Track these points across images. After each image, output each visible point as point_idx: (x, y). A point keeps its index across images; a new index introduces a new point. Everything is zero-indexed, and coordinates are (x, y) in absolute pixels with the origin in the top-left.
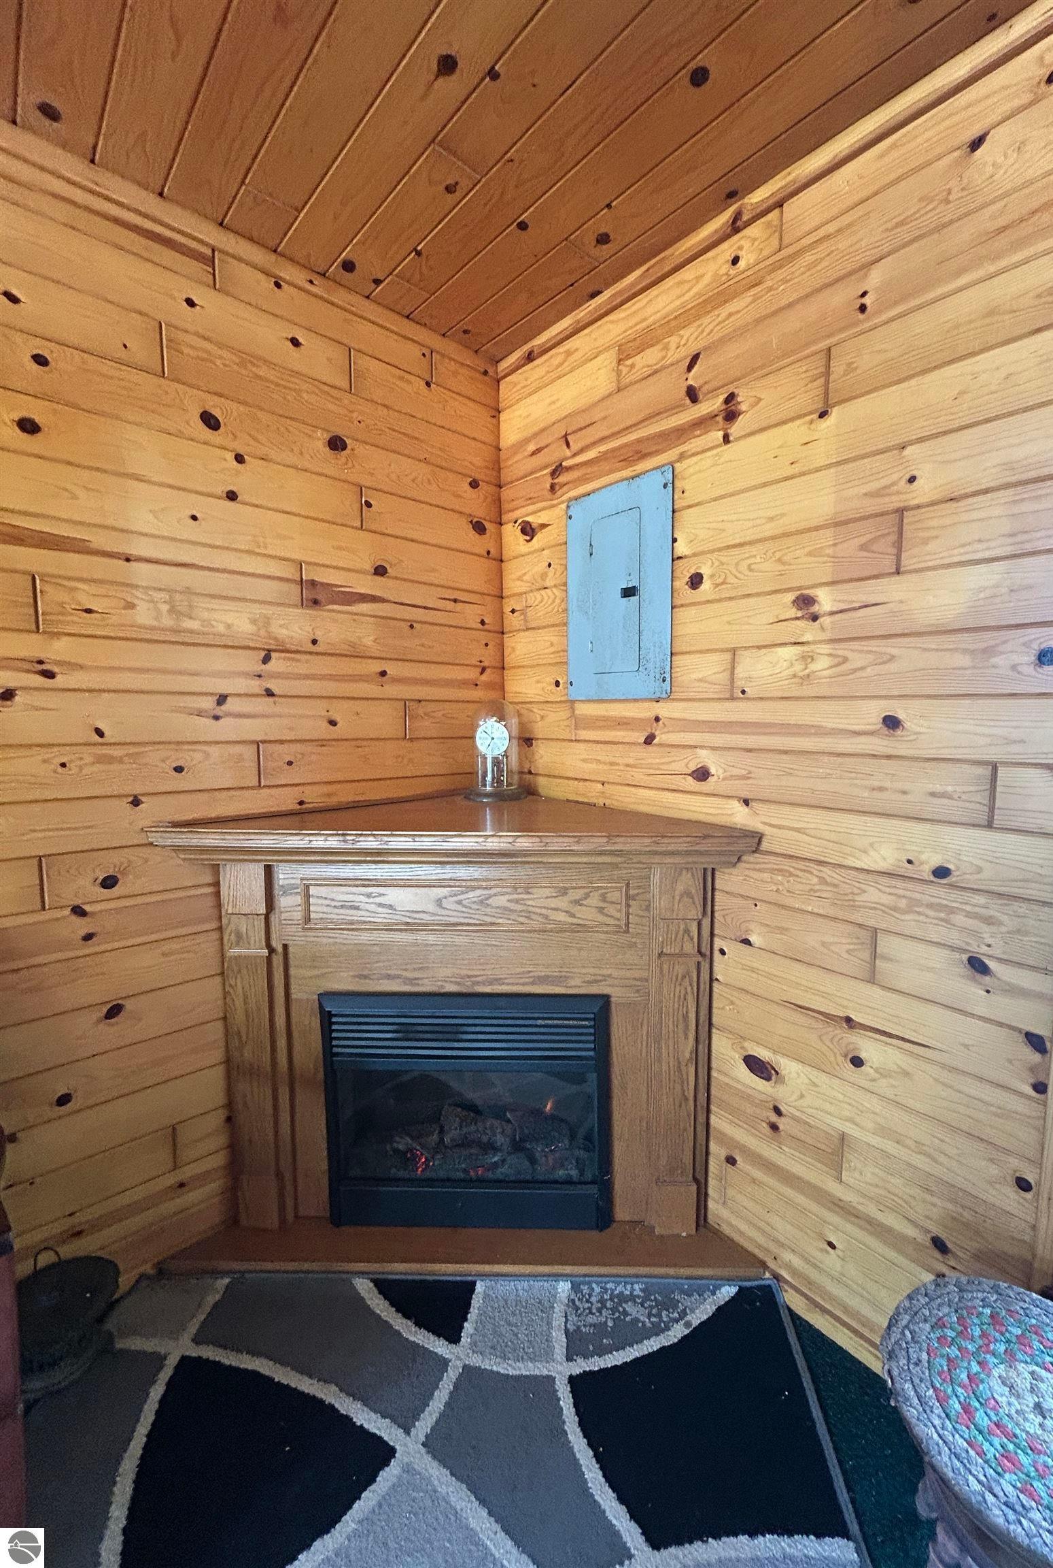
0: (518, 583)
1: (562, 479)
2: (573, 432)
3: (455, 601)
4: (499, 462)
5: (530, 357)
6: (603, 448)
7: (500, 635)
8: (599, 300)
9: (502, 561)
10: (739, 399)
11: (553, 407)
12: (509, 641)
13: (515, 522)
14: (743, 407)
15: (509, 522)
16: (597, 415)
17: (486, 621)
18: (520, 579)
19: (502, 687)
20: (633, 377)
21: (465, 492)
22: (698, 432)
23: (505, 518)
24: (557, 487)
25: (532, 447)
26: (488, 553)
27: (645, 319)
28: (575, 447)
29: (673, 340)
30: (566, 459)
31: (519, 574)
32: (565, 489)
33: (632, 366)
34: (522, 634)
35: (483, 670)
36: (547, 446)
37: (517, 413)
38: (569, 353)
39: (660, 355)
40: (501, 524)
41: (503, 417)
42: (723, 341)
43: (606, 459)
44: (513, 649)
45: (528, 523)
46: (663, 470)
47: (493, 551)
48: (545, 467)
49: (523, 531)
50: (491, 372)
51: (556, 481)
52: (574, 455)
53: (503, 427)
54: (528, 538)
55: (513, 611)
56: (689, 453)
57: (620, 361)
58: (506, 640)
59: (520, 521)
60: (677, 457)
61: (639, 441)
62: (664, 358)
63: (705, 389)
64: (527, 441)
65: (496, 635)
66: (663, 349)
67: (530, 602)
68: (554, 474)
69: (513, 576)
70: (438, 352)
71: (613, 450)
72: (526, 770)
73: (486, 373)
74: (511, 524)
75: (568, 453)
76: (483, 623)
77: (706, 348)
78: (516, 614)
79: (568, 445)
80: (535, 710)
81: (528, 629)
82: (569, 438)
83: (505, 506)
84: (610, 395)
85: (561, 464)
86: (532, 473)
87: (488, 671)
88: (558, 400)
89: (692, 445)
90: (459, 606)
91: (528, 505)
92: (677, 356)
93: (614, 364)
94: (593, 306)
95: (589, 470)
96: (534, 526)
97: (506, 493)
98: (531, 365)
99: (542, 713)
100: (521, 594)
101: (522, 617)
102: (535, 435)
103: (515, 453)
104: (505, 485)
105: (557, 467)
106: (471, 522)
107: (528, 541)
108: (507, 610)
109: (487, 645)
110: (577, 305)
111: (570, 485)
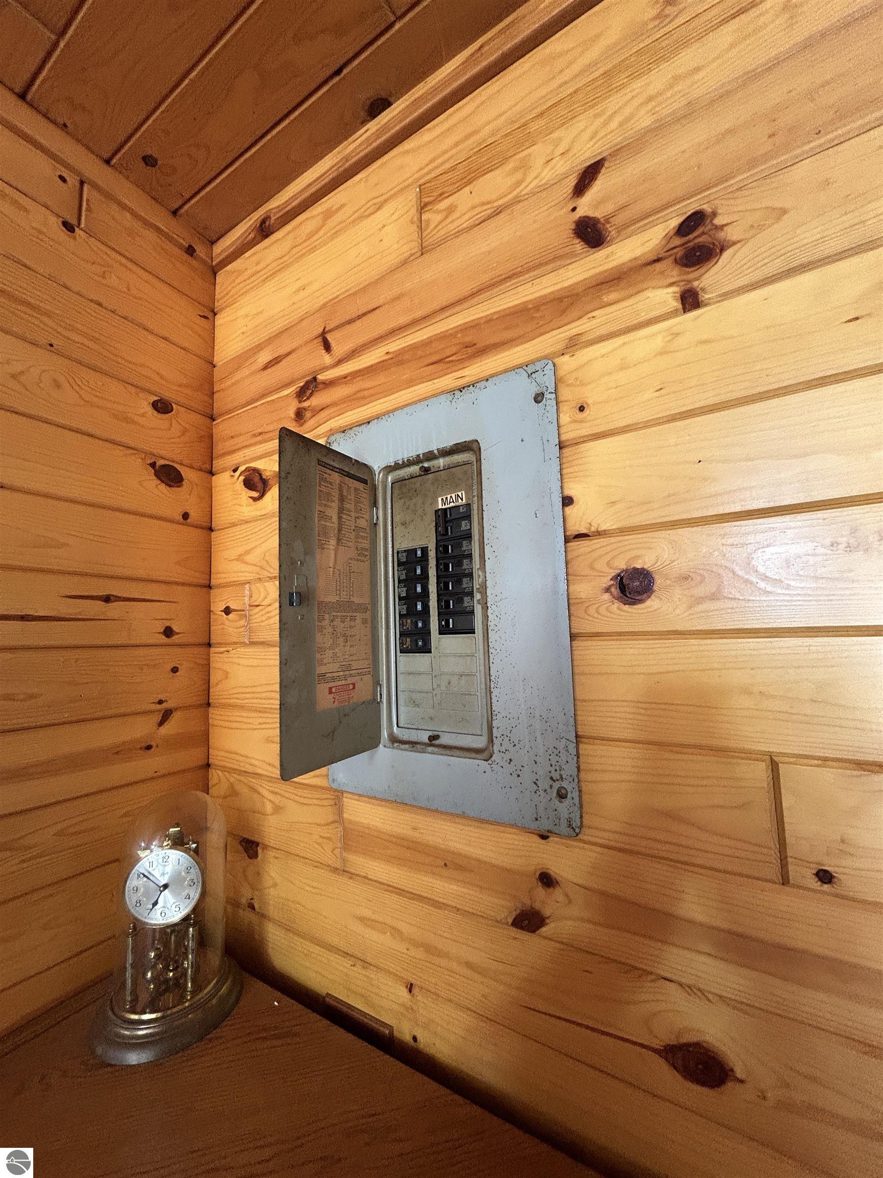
0: (238, 566)
1: (316, 401)
2: (337, 327)
3: (107, 599)
4: (212, 384)
5: (264, 230)
6: (395, 345)
7: (202, 650)
8: (385, 117)
9: (211, 529)
10: (718, 221)
11: (302, 294)
12: (219, 660)
13: (235, 471)
14: (731, 234)
15: (224, 470)
16: (383, 295)
17: (175, 628)
18: (240, 558)
19: (204, 739)
20: (451, 227)
21: (143, 415)
22: (613, 296)
23: (218, 464)
24: (308, 414)
25: (264, 357)
26: (186, 516)
27: (474, 133)
28: (340, 347)
29: (539, 152)
30: (325, 369)
31: (241, 550)
32: (323, 414)
33: (451, 210)
34: (242, 650)
35: (166, 715)
36: (289, 354)
37: (242, 312)
38: (328, 214)
39: (511, 181)
40: (212, 473)
41: (220, 320)
42: (659, 129)
43: (401, 363)
44: (226, 675)
45: (256, 471)
46: (530, 369)
47: (194, 516)
48: (287, 385)
49: (249, 484)
50: (200, 251)
51: (305, 404)
52: (339, 362)
53: (219, 334)
54: (255, 494)
55: (227, 611)
56: (591, 336)
57: (422, 208)
58: (214, 658)
59: (242, 468)
60: (560, 346)
61: (474, 326)
62: (519, 183)
63: (618, 220)
64: (259, 348)
65: (196, 650)
66: (516, 169)
67: (257, 599)
68: (302, 393)
69: (232, 553)
70: (95, 186)
71: (413, 347)
72: (244, 901)
73: (190, 251)
74: (228, 474)
75: (327, 359)
76: (168, 632)
77: (616, 152)
78: (231, 616)
79: (327, 347)
80: (265, 793)
81: (253, 644)
82: (329, 337)
83: (219, 449)
84: (405, 263)
85: (315, 379)
86: (263, 396)
87: (176, 717)
88: (310, 283)
89: (594, 322)
90: (114, 609)
91: (255, 444)
92: (547, 175)
93: (414, 211)
94: (374, 129)
95: (367, 384)
96: (265, 475)
97: (222, 428)
98: (267, 242)
99: (277, 799)
100: (243, 584)
101: (242, 622)
102: (270, 341)
103: (238, 368)
104: (221, 415)
105: (307, 383)
106: (153, 465)
107: (255, 499)
108: (218, 607)
109: (175, 670)
110: (346, 131)
111: (332, 410)
